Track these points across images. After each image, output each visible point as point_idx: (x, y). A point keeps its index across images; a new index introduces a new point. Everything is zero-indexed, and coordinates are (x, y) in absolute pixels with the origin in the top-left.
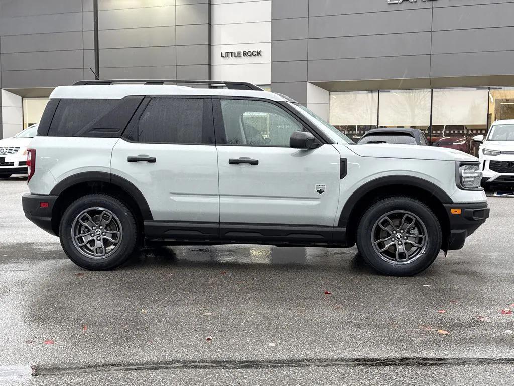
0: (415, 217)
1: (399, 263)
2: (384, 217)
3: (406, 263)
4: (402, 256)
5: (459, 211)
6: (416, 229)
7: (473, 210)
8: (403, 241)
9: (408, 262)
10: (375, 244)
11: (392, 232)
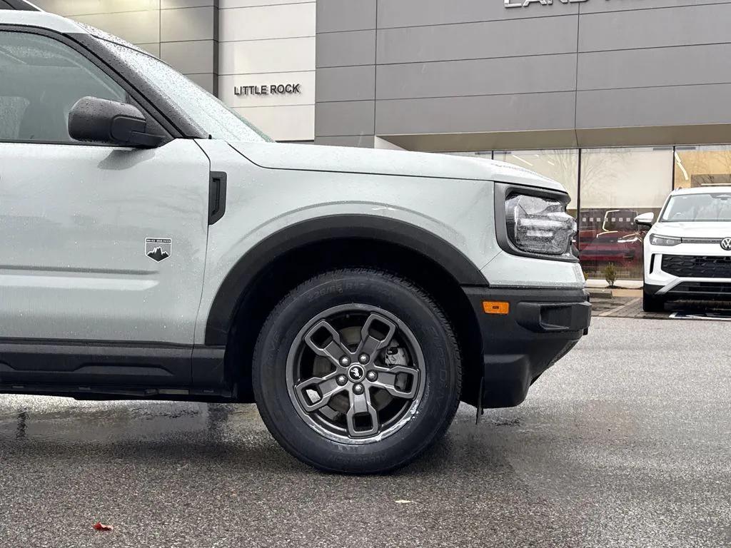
0: (393, 322)
1: (354, 441)
2: (319, 322)
3: (372, 439)
4: (363, 421)
5: (503, 308)
6: (400, 352)
7: (539, 305)
8: (367, 384)
9: (378, 438)
10: (295, 390)
11: (340, 360)
